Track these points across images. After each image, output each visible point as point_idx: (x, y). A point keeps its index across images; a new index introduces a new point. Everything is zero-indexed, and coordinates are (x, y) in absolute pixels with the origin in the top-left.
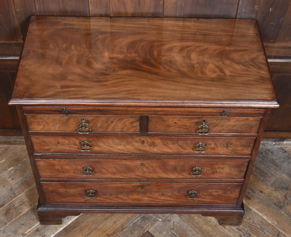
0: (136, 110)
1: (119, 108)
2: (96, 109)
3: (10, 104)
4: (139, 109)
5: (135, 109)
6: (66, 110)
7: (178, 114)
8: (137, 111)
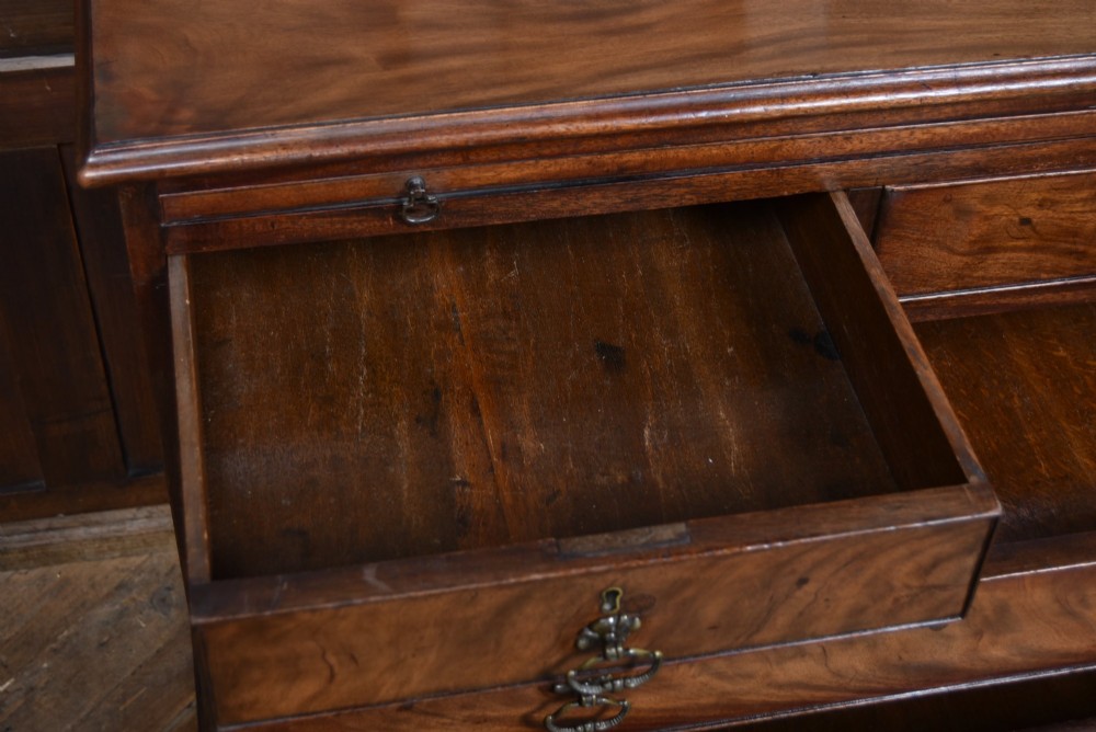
0: (828, 152)
1: (731, 149)
2: (604, 164)
3: (93, 180)
4: (848, 138)
5: (824, 142)
6: (430, 192)
7: (1050, 158)
8: (833, 159)
